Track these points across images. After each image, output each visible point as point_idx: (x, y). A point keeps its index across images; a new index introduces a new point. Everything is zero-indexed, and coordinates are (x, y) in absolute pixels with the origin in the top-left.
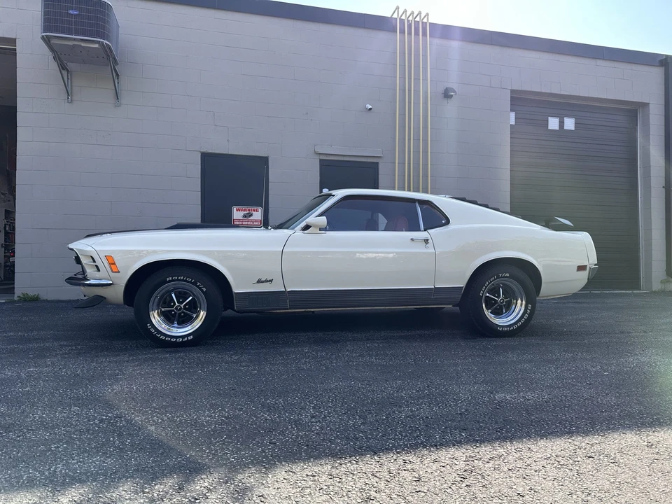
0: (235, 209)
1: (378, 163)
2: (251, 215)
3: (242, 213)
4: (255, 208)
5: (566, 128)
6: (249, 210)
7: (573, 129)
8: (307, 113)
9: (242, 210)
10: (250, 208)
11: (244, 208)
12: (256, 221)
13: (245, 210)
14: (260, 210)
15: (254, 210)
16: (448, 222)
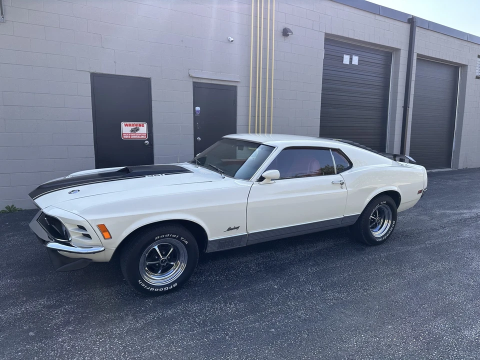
0: (123, 124)
1: (236, 87)
2: (138, 130)
3: (130, 128)
4: (141, 123)
5: (353, 63)
6: (136, 125)
7: (357, 64)
8: (182, 41)
9: (130, 125)
10: (136, 123)
11: (131, 123)
12: (142, 134)
13: (133, 125)
14: (145, 125)
15: (140, 125)
16: (351, 165)
